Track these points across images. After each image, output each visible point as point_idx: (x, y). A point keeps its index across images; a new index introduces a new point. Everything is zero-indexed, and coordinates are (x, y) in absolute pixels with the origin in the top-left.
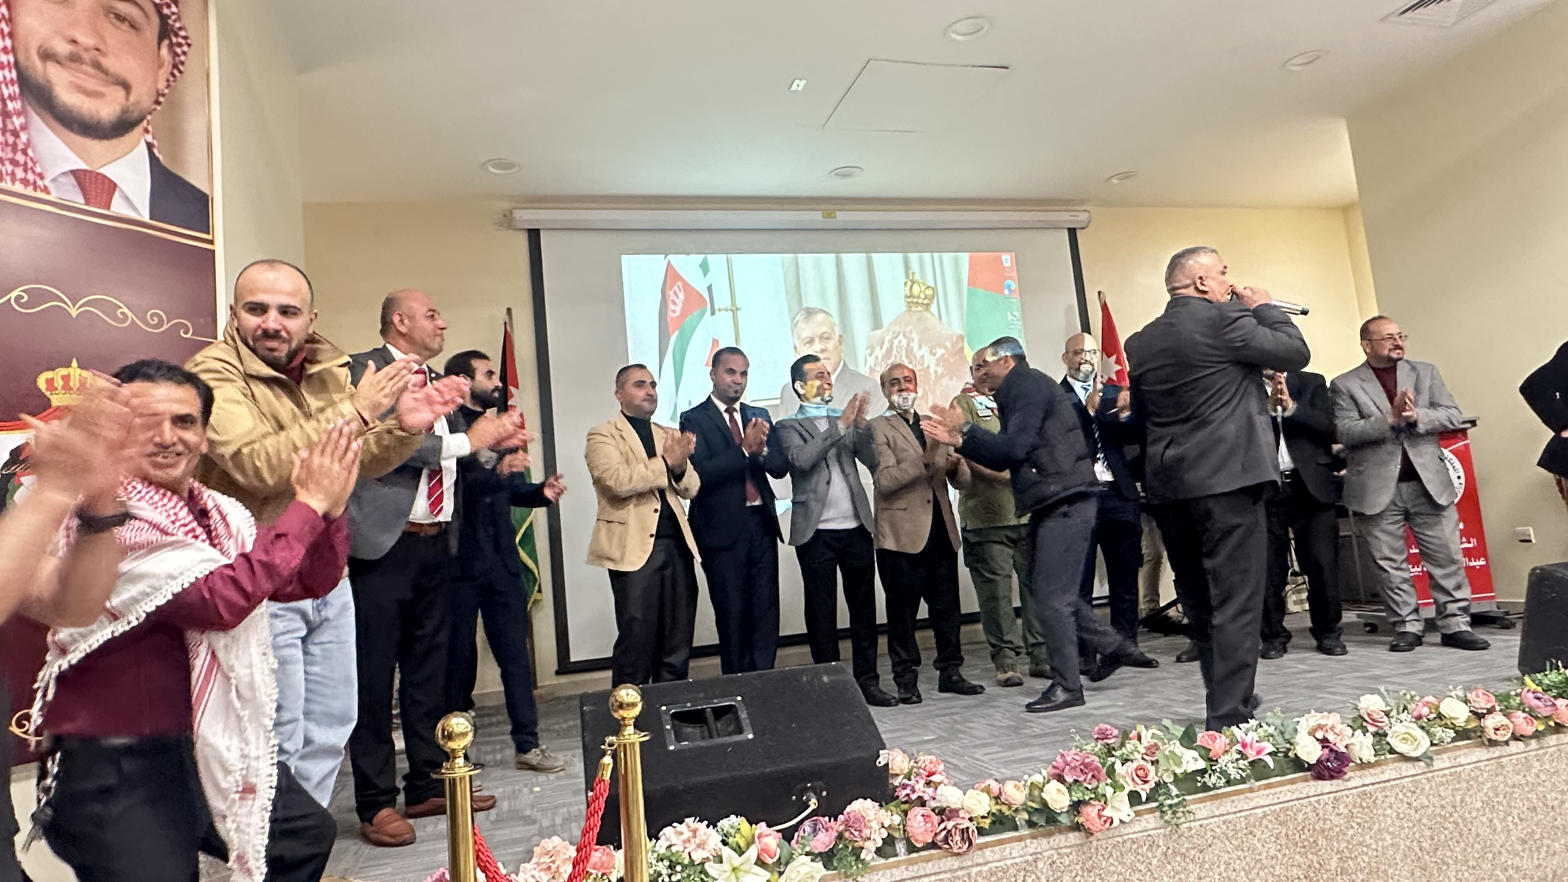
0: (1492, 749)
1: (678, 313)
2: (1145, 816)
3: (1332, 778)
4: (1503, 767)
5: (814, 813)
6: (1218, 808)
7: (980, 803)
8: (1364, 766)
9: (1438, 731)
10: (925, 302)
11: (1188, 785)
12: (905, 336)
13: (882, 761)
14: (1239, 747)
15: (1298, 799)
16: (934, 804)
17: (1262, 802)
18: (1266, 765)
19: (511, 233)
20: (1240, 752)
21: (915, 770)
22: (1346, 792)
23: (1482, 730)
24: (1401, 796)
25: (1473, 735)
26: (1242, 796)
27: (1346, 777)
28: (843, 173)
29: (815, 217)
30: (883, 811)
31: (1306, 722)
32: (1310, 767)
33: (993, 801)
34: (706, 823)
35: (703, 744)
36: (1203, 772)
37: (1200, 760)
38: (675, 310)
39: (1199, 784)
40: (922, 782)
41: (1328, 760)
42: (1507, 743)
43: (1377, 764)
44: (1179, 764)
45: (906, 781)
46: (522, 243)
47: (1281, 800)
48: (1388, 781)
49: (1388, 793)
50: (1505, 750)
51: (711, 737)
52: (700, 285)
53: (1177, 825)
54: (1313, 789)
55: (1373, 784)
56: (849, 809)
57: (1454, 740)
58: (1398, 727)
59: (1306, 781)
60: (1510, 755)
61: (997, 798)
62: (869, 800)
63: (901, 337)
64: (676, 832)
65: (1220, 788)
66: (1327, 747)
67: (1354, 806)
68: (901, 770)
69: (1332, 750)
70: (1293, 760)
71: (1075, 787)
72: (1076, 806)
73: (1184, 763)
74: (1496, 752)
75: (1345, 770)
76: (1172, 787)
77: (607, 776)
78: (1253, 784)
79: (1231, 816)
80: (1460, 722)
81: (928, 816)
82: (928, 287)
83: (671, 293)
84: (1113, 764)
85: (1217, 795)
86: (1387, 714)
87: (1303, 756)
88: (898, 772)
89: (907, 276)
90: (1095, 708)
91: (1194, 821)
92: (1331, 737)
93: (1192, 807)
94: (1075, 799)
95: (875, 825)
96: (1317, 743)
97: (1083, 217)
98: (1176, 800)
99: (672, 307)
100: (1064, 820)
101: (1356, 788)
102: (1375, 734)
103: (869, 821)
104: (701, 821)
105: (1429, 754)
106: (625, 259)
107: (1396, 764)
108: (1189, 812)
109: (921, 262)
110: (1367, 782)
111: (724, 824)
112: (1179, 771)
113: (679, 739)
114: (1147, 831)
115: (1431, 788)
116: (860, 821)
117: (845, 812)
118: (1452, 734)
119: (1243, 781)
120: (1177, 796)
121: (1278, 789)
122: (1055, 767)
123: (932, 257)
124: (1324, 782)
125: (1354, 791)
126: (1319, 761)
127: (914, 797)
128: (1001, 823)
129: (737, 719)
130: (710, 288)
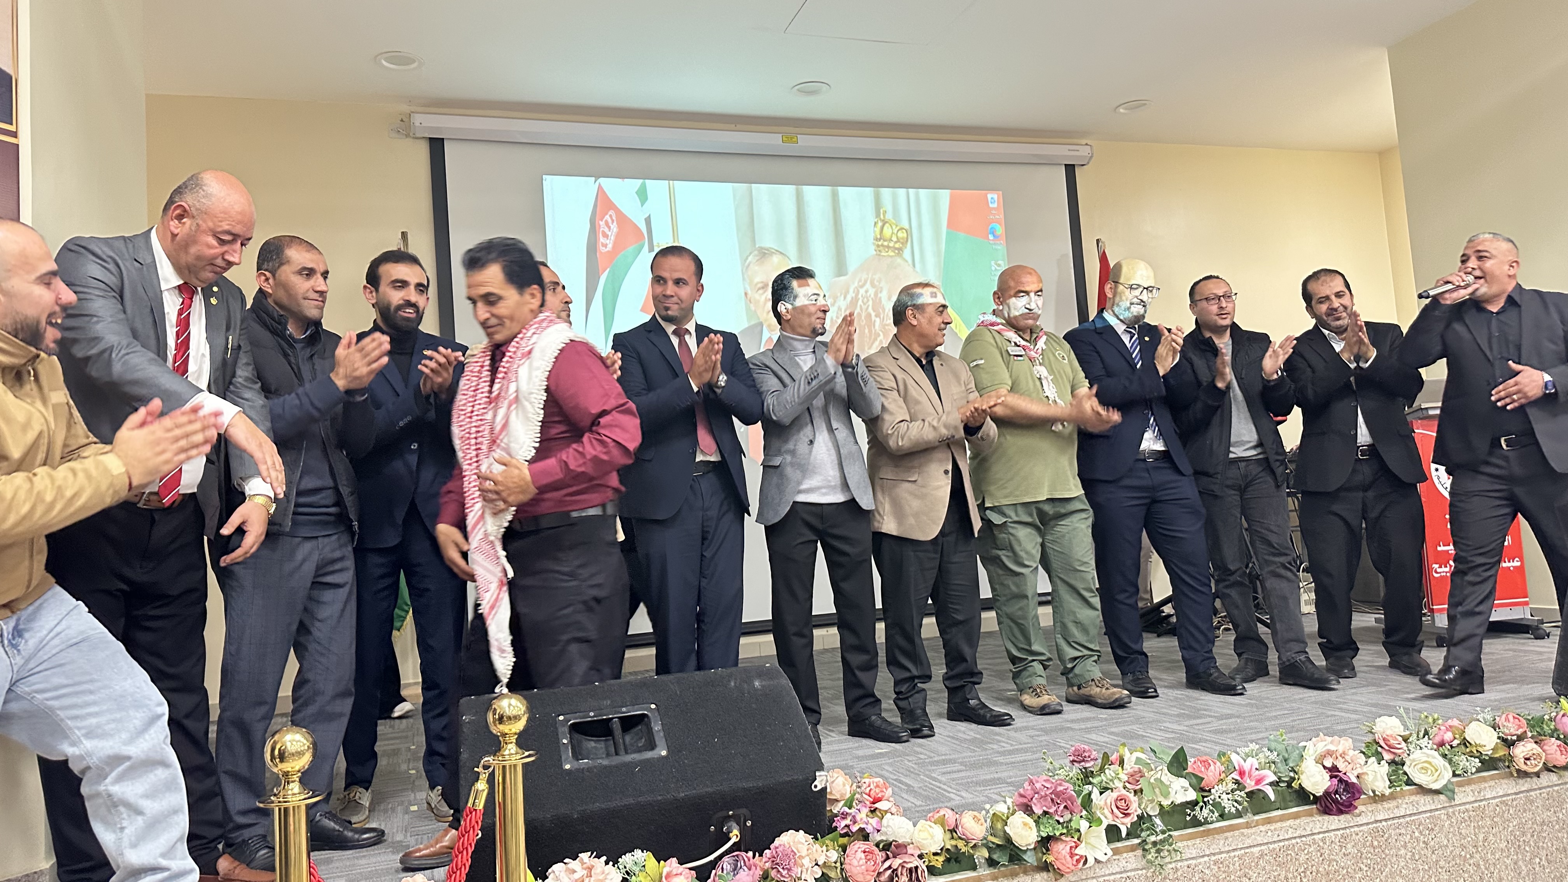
0: (1521, 781)
1: (610, 246)
2: (1125, 855)
3: (1340, 812)
4: (1532, 802)
5: (736, 847)
6: (1209, 847)
7: (932, 837)
8: (1378, 798)
9: (1463, 761)
10: (897, 246)
11: (1177, 817)
12: (873, 285)
13: (819, 784)
14: (1235, 776)
15: (1300, 837)
16: (878, 837)
17: (1260, 840)
18: (1266, 796)
19: (409, 142)
20: (1237, 782)
21: (857, 796)
22: (1356, 829)
23: (1511, 759)
24: (1417, 834)
25: (1501, 765)
26: (1237, 833)
27: (1357, 811)
28: (808, 89)
29: (772, 141)
30: (817, 846)
31: (1314, 748)
32: (1317, 800)
33: (949, 835)
34: (604, 858)
35: (605, 762)
36: (1194, 804)
37: (1191, 789)
38: (607, 244)
39: (1188, 818)
40: (865, 811)
41: (1336, 792)
42: (1538, 775)
43: (1392, 797)
44: (1166, 795)
45: (846, 809)
46: (422, 154)
47: (1281, 838)
48: (1403, 816)
49: (1403, 831)
50: (1534, 782)
51: (617, 754)
52: (636, 214)
53: (1161, 866)
54: (1318, 825)
55: (1386, 820)
56: (777, 842)
57: (1479, 770)
58: (1417, 755)
59: (1311, 815)
60: (1540, 789)
61: (953, 831)
62: (801, 832)
63: (868, 285)
64: (568, 870)
65: (1212, 823)
66: (1336, 777)
67: (1364, 846)
68: (842, 795)
69: (1341, 781)
70: (1296, 791)
71: (1045, 820)
72: (1045, 842)
73: (1172, 793)
74: (1525, 784)
75: (1356, 803)
76: (1158, 821)
77: (481, 805)
78: (1249, 817)
79: (1223, 855)
80: (1487, 751)
81: (871, 852)
82: (902, 229)
83: (602, 223)
84: (1090, 794)
85: (1209, 830)
86: (1406, 740)
87: (1308, 786)
88: (838, 797)
89: (878, 215)
90: (1072, 721)
91: (1181, 860)
92: (1341, 766)
93: (1180, 845)
94: (1044, 835)
95: (806, 862)
96: (1324, 771)
97: (1084, 151)
98: (1161, 837)
99: (602, 240)
100: (1030, 858)
101: (1367, 824)
102: (1392, 763)
103: (801, 857)
104: (598, 857)
105: (1450, 786)
106: (550, 182)
107: (1413, 798)
108: (1176, 851)
109: (895, 199)
110: (1379, 818)
111: (627, 860)
112: (1166, 803)
113: (577, 756)
114: (1126, 871)
115: (1451, 825)
116: (791, 855)
117: (772, 846)
118: (1477, 763)
119: (1239, 815)
120: (1163, 832)
121: (1279, 824)
122: (1022, 796)
123: (908, 194)
124: (1331, 817)
125: (1365, 828)
126: (1327, 793)
127: (855, 828)
128: (957, 861)
129: (650, 730)
130: (648, 221)
